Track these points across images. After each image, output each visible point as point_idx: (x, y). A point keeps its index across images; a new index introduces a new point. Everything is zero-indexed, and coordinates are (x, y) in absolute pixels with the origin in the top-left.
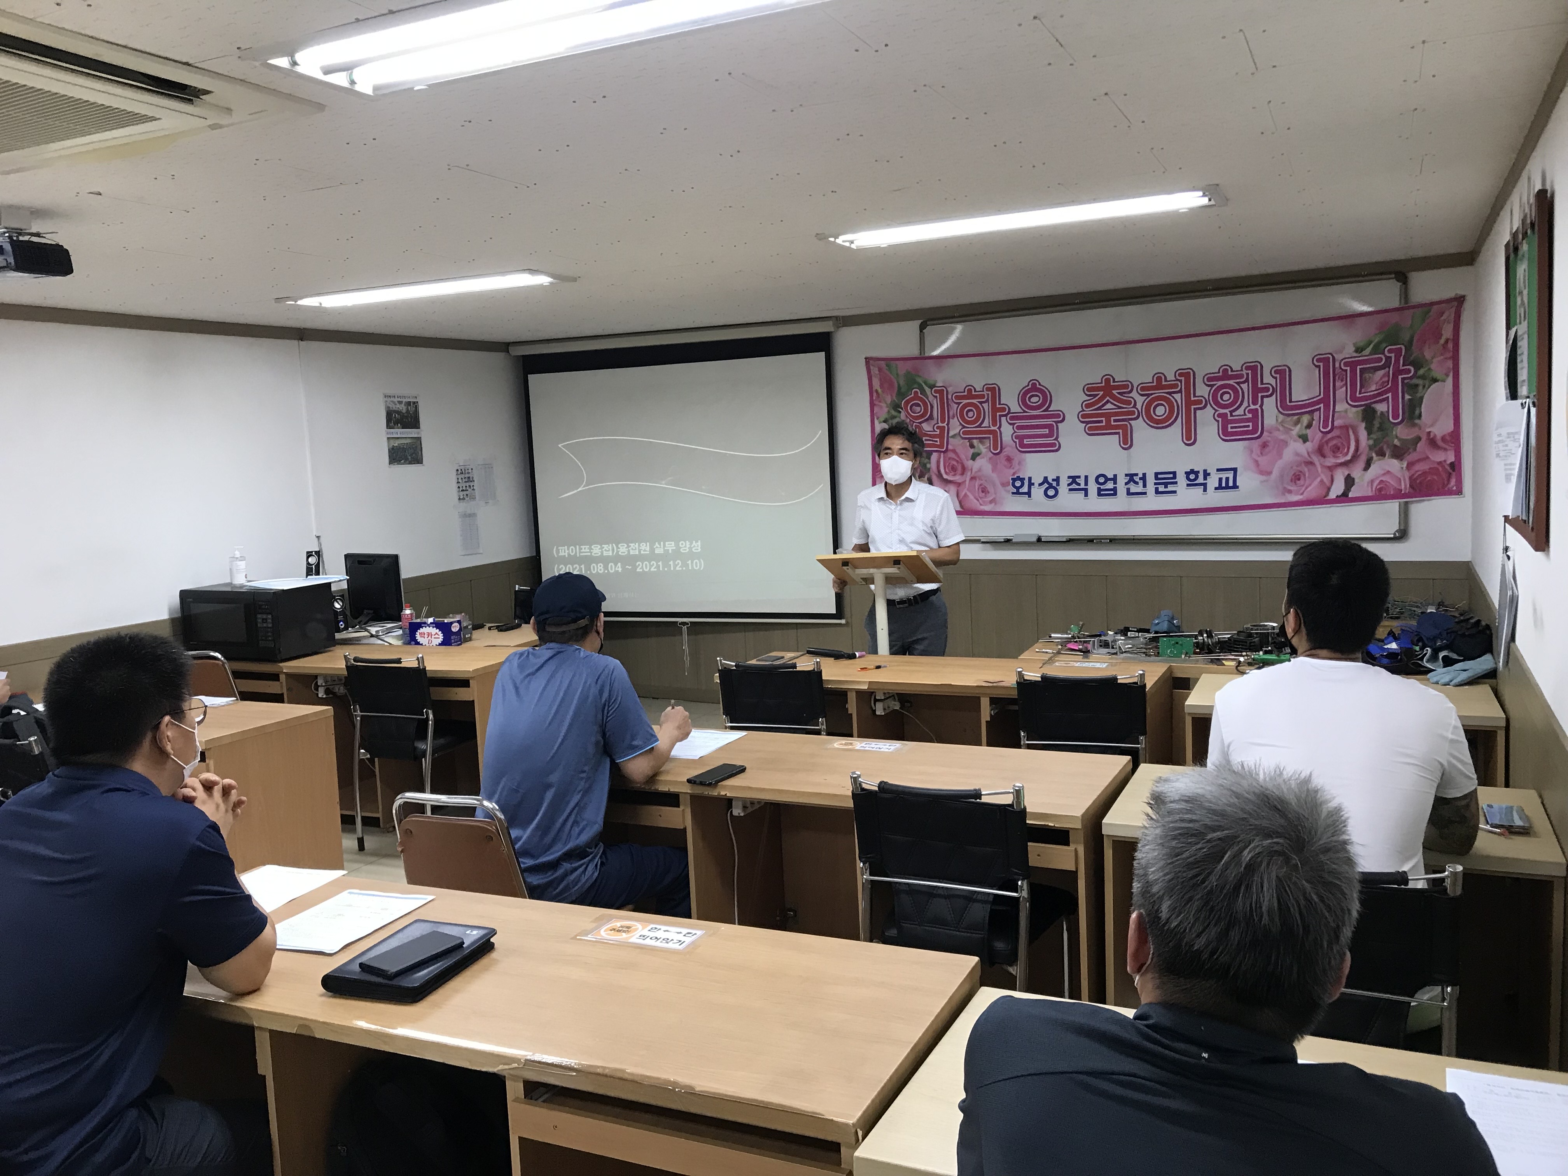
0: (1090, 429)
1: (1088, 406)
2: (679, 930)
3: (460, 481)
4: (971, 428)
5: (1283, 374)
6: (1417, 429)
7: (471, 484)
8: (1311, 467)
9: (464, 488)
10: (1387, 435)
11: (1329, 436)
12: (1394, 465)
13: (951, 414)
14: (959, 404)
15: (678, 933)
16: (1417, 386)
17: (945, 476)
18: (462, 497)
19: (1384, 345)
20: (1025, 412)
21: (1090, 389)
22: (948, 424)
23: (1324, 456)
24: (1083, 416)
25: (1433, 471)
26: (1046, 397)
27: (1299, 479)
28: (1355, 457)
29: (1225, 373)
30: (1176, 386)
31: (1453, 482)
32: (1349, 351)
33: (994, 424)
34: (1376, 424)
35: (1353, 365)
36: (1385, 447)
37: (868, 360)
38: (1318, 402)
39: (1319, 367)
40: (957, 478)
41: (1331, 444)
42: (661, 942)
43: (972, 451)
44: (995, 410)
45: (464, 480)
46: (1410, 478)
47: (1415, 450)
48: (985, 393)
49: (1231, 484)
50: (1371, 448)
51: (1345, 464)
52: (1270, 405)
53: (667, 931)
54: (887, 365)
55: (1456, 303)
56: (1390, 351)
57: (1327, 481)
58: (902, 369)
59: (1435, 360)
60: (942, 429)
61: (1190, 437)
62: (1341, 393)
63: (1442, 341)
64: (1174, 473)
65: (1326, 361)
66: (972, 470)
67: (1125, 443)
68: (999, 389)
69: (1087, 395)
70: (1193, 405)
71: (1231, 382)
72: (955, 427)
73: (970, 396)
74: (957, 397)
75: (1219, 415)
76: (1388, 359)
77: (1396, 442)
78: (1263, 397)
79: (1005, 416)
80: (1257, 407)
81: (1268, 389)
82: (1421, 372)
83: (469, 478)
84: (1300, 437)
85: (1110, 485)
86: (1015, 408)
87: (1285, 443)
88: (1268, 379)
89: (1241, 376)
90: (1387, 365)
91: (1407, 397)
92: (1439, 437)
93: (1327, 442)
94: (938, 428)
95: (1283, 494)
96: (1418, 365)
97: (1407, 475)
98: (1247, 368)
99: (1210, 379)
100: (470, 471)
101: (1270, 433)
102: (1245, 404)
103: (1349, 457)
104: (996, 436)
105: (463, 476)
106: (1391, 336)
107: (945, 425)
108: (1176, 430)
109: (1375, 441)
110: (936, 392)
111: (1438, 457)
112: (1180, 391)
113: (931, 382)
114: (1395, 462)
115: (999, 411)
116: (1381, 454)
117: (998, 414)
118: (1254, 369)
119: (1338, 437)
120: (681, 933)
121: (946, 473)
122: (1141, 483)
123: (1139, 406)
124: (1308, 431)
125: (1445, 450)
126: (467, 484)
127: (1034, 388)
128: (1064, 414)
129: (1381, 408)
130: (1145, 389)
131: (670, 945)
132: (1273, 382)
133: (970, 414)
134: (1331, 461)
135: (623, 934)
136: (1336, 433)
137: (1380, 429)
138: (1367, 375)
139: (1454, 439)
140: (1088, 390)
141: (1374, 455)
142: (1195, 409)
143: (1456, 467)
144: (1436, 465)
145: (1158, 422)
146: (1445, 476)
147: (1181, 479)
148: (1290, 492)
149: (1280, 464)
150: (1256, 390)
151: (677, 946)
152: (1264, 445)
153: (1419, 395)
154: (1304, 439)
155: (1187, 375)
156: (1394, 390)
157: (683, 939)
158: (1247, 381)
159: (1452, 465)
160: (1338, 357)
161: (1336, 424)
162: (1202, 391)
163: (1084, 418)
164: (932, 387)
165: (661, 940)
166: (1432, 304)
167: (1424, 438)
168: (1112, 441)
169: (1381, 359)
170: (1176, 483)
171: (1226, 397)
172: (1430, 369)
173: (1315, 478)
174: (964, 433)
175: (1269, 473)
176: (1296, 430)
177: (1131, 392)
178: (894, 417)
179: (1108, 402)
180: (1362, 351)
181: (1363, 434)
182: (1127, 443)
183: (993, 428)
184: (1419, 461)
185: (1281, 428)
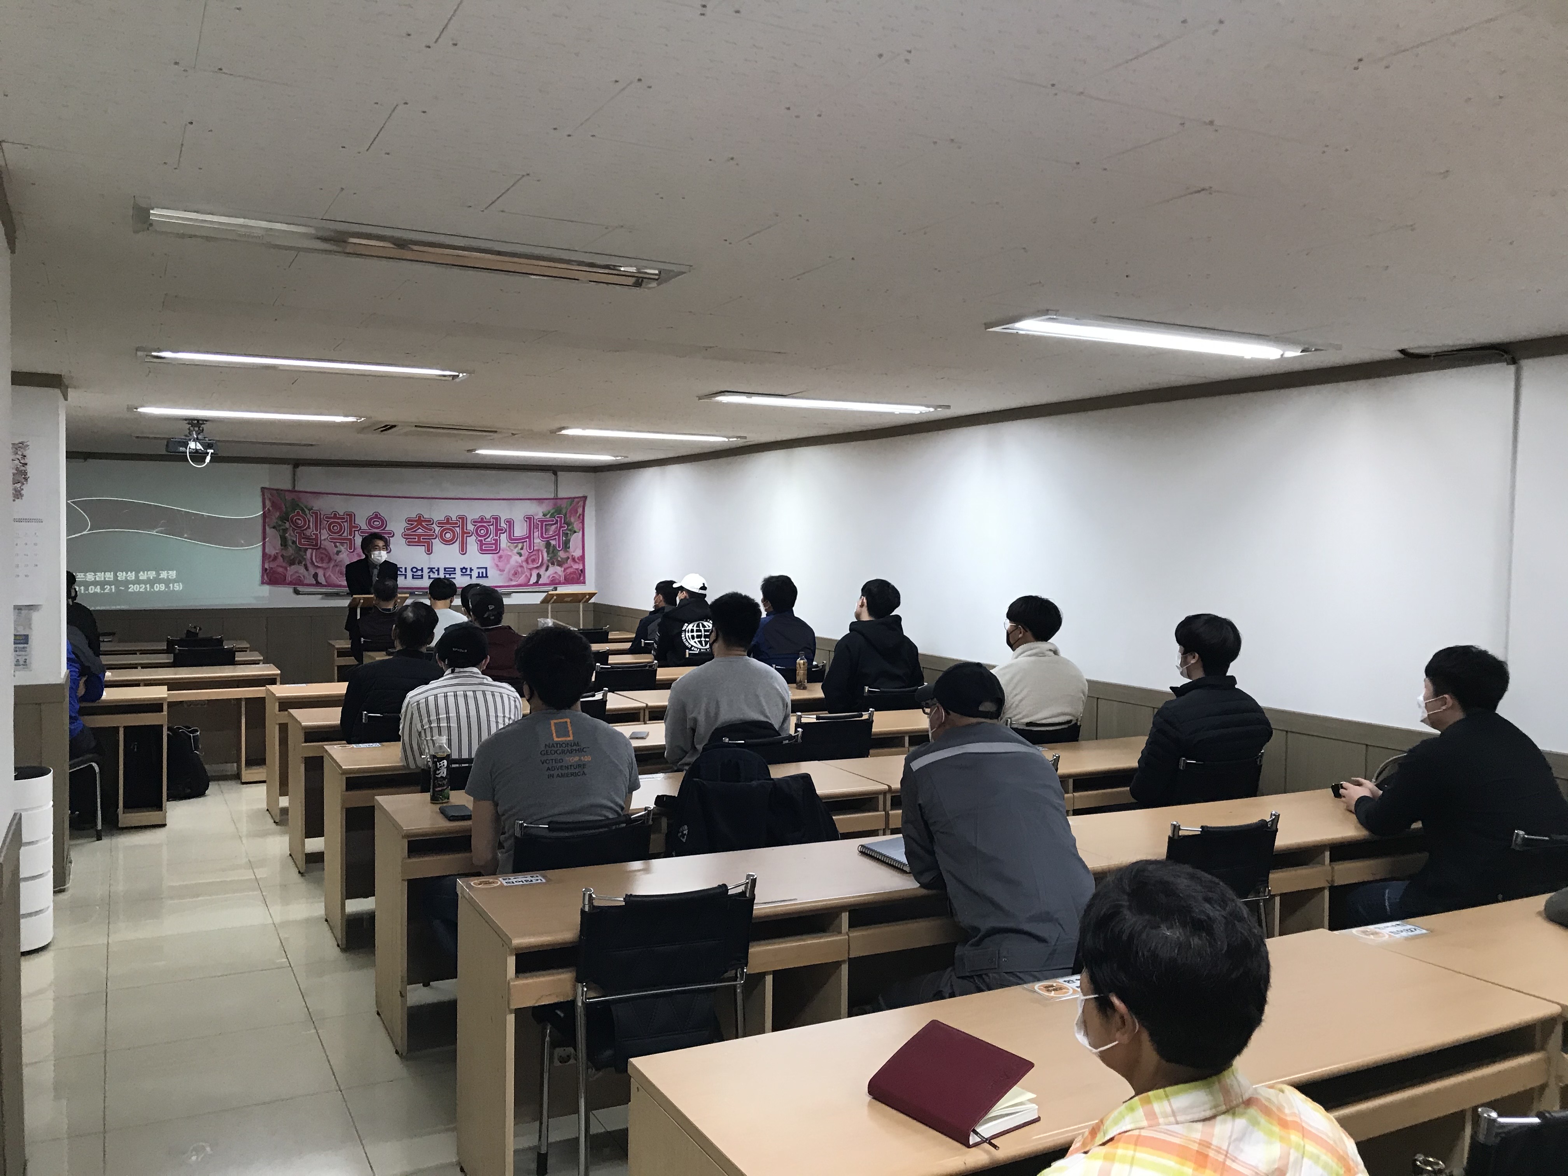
0: (409, 542)
1: (408, 529)
4: (336, 536)
5: (510, 523)
6: (567, 553)
8: (522, 568)
10: (555, 556)
11: (532, 554)
12: (559, 570)
13: (322, 526)
14: (328, 521)
16: (567, 534)
17: (316, 564)
19: (555, 514)
20: (370, 529)
21: (409, 520)
22: (320, 532)
23: (528, 563)
24: (405, 535)
25: (574, 573)
26: (384, 523)
27: (516, 574)
28: (542, 565)
29: (482, 520)
30: (457, 523)
31: (582, 578)
32: (540, 515)
33: (351, 535)
34: (551, 549)
35: (542, 522)
36: (555, 561)
37: (263, 489)
38: (525, 538)
39: (527, 521)
40: (324, 565)
41: (532, 557)
43: (336, 549)
44: (351, 527)
46: (565, 575)
47: (567, 563)
48: (345, 516)
49: (484, 575)
50: (548, 561)
51: (537, 568)
52: (504, 537)
54: (277, 493)
55: (584, 499)
56: (558, 517)
57: (529, 576)
58: (289, 497)
59: (575, 523)
60: (316, 535)
61: (463, 550)
62: (536, 534)
63: (578, 514)
64: (455, 568)
65: (529, 519)
66: (336, 561)
67: (428, 550)
68: (355, 515)
69: (408, 524)
70: (465, 533)
71: (485, 524)
72: (325, 534)
73: (335, 517)
74: (326, 518)
75: (479, 540)
76: (557, 520)
77: (559, 559)
78: (500, 533)
79: (358, 531)
80: (497, 538)
81: (502, 530)
82: (569, 528)
84: (518, 553)
85: (419, 573)
86: (364, 527)
87: (510, 556)
88: (503, 525)
89: (490, 522)
90: (556, 523)
91: (564, 538)
92: (576, 557)
93: (530, 557)
94: (313, 534)
95: (508, 581)
96: (568, 524)
97: (563, 574)
98: (493, 518)
99: (475, 522)
101: (503, 551)
102: (492, 536)
103: (538, 565)
104: (351, 543)
106: (558, 511)
107: (318, 532)
108: (456, 546)
109: (551, 558)
110: (312, 513)
111: (576, 566)
112: (459, 526)
113: (309, 507)
114: (558, 568)
115: (353, 528)
116: (553, 564)
117: (353, 529)
118: (497, 519)
119: (535, 555)
121: (316, 561)
122: (436, 572)
123: (436, 532)
124: (522, 551)
125: (579, 563)
127: (377, 516)
128: (394, 534)
129: (553, 542)
130: (440, 523)
132: (505, 526)
133: (335, 528)
134: (531, 566)
136: (534, 553)
137: (553, 552)
138: (548, 527)
139: (582, 558)
140: (409, 521)
141: (550, 564)
142: (467, 536)
143: (583, 571)
144: (575, 570)
145: (447, 541)
146: (579, 576)
147: (458, 571)
148: (511, 580)
149: (508, 566)
150: (497, 530)
152: (500, 557)
153: (569, 538)
154: (520, 555)
155: (463, 519)
156: (559, 535)
158: (493, 525)
159: (581, 570)
160: (536, 517)
161: (535, 548)
162: (470, 527)
163: (405, 536)
164: (309, 510)
166: (575, 498)
167: (570, 557)
168: (422, 549)
169: (553, 521)
170: (455, 573)
171: (482, 531)
172: (573, 527)
173: (523, 574)
174: (330, 538)
175: (503, 571)
176: (516, 551)
177: (432, 524)
178: (280, 526)
179: (419, 528)
180: (546, 515)
181: (545, 555)
182: (429, 551)
183: (349, 537)
184: (568, 568)
185: (508, 549)
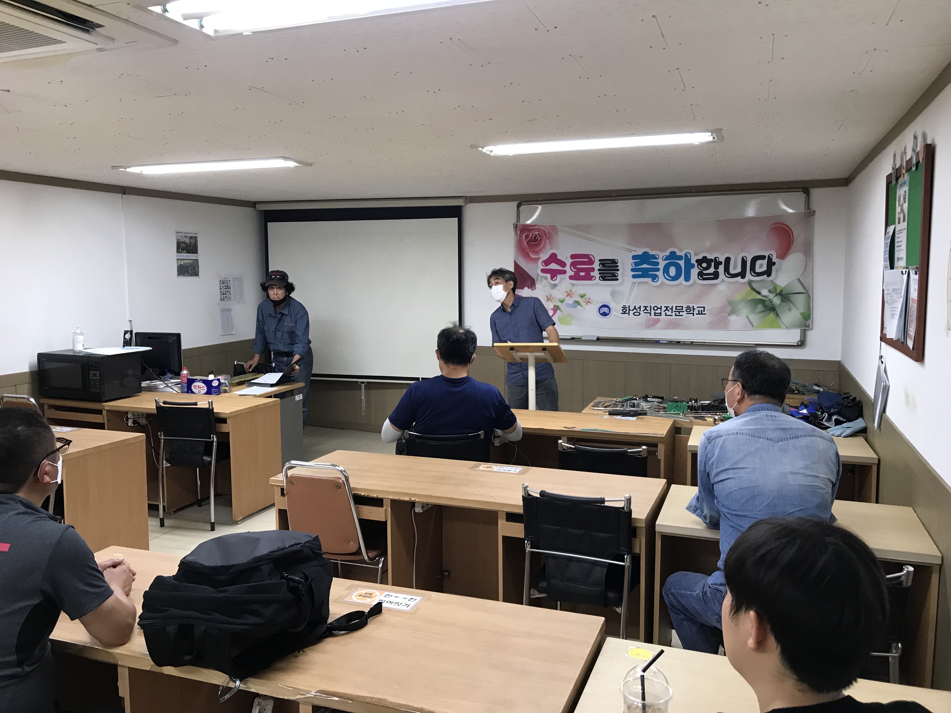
2: (405, 596)
3: (222, 288)
7: (229, 290)
9: (224, 293)
15: (404, 598)
18: (222, 298)
42: (394, 605)
45: (224, 288)
53: (397, 597)
83: (227, 286)
100: (228, 282)
105: (223, 285)
120: (406, 598)
126: (226, 290)
131: (401, 607)
135: (368, 599)
151: (405, 608)
157: (409, 603)
165: (394, 603)
